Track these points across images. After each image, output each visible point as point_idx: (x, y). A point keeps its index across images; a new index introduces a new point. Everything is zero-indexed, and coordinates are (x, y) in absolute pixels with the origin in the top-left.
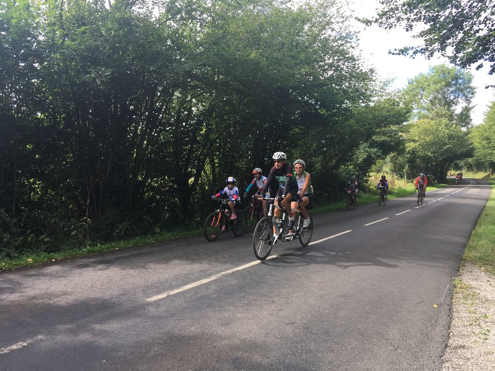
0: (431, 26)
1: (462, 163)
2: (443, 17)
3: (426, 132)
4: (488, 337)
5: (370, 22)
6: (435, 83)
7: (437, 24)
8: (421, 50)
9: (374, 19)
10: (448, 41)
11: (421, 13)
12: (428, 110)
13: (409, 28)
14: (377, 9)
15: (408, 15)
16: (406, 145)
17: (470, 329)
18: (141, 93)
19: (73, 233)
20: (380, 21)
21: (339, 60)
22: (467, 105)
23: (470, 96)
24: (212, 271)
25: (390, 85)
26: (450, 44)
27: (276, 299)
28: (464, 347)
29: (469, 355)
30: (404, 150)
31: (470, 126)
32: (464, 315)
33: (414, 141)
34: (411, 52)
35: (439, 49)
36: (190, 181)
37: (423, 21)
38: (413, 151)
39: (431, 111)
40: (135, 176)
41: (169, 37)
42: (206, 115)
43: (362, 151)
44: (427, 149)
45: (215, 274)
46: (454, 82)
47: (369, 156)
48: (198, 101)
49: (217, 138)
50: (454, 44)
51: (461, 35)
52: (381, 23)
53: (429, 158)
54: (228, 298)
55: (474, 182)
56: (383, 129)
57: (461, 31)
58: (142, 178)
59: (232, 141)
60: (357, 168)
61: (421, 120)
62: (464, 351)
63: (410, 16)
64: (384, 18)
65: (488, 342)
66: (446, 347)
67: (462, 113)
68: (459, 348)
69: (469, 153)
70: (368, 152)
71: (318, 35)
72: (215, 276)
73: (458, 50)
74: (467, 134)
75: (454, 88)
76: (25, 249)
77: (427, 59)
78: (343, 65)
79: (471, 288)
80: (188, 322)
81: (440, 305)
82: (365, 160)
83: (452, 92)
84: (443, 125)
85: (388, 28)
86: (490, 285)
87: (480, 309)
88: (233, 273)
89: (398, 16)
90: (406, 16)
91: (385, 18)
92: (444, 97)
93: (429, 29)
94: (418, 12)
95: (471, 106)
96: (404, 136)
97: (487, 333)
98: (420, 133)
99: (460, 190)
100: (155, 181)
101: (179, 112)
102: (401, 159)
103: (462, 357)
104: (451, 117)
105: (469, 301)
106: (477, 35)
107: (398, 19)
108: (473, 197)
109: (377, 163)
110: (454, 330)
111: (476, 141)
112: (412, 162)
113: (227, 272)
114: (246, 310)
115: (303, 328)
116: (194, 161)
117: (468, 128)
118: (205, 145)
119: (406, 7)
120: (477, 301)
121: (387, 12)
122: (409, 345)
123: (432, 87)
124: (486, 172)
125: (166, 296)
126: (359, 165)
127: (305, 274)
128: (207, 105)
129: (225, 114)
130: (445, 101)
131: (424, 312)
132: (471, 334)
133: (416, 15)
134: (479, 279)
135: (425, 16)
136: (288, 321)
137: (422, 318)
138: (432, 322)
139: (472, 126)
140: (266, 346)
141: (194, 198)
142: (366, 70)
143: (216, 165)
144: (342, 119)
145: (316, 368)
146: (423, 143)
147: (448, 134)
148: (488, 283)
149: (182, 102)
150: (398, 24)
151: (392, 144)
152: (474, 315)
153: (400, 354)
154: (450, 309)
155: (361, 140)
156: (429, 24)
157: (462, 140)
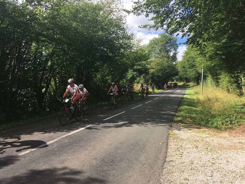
1: (174, 78)
2: (162, 12)
3: (158, 64)
4: (182, 155)
5: (130, 12)
7: (159, 14)
8: (153, 26)
9: (131, 11)
10: (165, 23)
11: (152, 9)
12: (159, 54)
13: (147, 16)
15: (147, 9)
16: (150, 71)
17: (175, 153)
18: (13, 43)
20: (134, 11)
21: (118, 29)
22: (175, 52)
23: (176, 48)
24: (55, 137)
25: (141, 42)
26: (165, 24)
27: (88, 148)
28: (172, 161)
29: (174, 164)
30: (148, 73)
31: (177, 62)
32: (173, 147)
33: (153, 69)
34: (148, 27)
35: (160, 26)
36: (43, 90)
37: (153, 13)
38: (153, 73)
39: (160, 55)
40: (11, 89)
41: (28, 14)
42: (50, 56)
43: (130, 73)
44: (159, 72)
45: (56, 138)
46: (169, 41)
47: (133, 76)
48: (46, 49)
49: (57, 68)
50: (167, 24)
51: (170, 20)
52: (135, 13)
53: (160, 76)
54: (63, 150)
56: (139, 63)
58: (15, 89)
59: (65, 69)
60: (128, 82)
61: (156, 59)
62: (172, 163)
63: (147, 10)
64: (136, 11)
65: (182, 158)
66: (165, 162)
67: (173, 56)
68: (170, 162)
69: (177, 74)
70: (132, 74)
71: (107, 17)
72: (57, 139)
73: (168, 27)
74: (175, 65)
75: (169, 44)
77: (155, 30)
78: (120, 32)
79: (176, 134)
80: (41, 164)
81: (163, 143)
82: (131, 78)
83: (168, 46)
84: (165, 61)
85: (138, 15)
87: (180, 143)
88: (66, 137)
89: (142, 9)
90: (145, 10)
92: (165, 48)
93: (156, 17)
94: (151, 8)
95: (177, 52)
96: (149, 66)
97: (182, 154)
98: (156, 65)
99: (173, 90)
100: (23, 91)
101: (35, 54)
102: (148, 77)
103: (171, 165)
104: (168, 57)
105: (175, 140)
106: (177, 20)
107: (142, 11)
108: (179, 93)
109: (137, 79)
110: (169, 154)
111: (179, 69)
112: (152, 78)
113: (63, 136)
114: (73, 154)
115: (101, 160)
116: (45, 80)
117: (176, 62)
118: (51, 71)
119: (145, 6)
120: (179, 140)
121: (137, 7)
122: (149, 163)
123: (160, 43)
124: (184, 82)
125: (29, 151)
126: (128, 80)
127: (103, 134)
128: (51, 50)
129: (61, 55)
130: (166, 50)
131: (156, 147)
132: (175, 155)
133: (150, 10)
134: (179, 130)
135: (154, 10)
136: (94, 158)
137: (155, 150)
138: (159, 151)
139: (178, 62)
140: (83, 171)
141: (45, 99)
142: (130, 34)
143: (57, 82)
144: (120, 58)
145: (106, 178)
146: (157, 69)
147: (167, 65)
148: (183, 131)
149: (37, 49)
150: (142, 14)
151: (143, 70)
152: (177, 146)
153: (145, 167)
154: (167, 145)
155: (129, 68)
156: (156, 14)
157: (173, 68)
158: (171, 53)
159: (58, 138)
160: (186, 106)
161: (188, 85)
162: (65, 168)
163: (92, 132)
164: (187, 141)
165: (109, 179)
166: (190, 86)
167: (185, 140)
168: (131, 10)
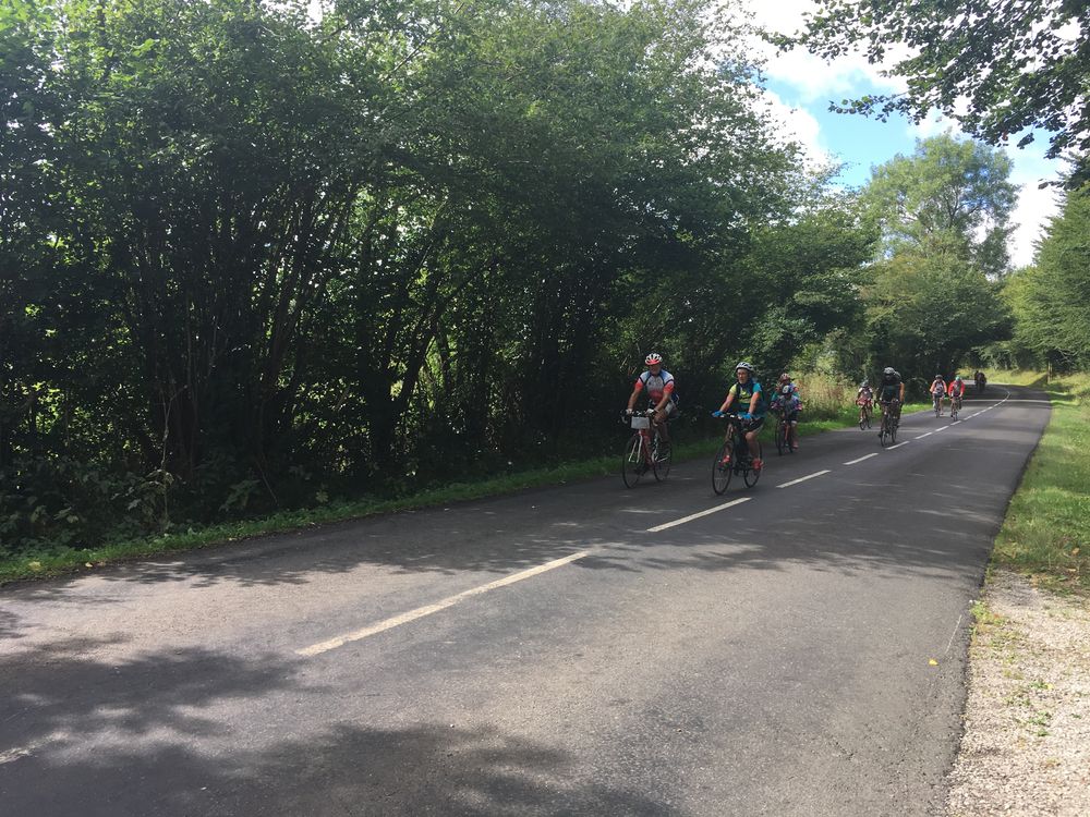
0: (922, 51)
1: (987, 352)
2: (949, 32)
3: (910, 283)
4: (1047, 729)
5: (790, 42)
6: (930, 177)
7: (935, 46)
8: (901, 104)
9: (799, 36)
10: (959, 85)
11: (901, 22)
12: (915, 236)
13: (876, 54)
14: (805, 14)
15: (874, 26)
16: (868, 312)
17: (1008, 713)
18: (282, 191)
19: (133, 505)
20: (812, 39)
21: (722, 124)
22: (998, 225)
23: (1005, 205)
24: (443, 589)
25: (831, 180)
26: (962, 92)
27: (585, 648)
28: (994, 752)
29: (1007, 770)
30: (862, 322)
31: (1005, 271)
32: (995, 681)
33: (884, 303)
34: (878, 108)
35: (938, 102)
36: (393, 389)
37: (906, 41)
38: (883, 326)
39: (920, 238)
40: (272, 377)
41: (344, 67)
42: (427, 244)
43: (772, 324)
44: (911, 322)
45: (449, 596)
46: (970, 175)
47: (787, 336)
48: (411, 212)
49: (454, 294)
50: (973, 90)
51: (986, 72)
52: (814, 44)
53: (917, 340)
54: (479, 648)
55: (1014, 393)
56: (818, 277)
57: (986, 63)
58: (287, 381)
59: (487, 302)
60: (762, 362)
61: (900, 258)
62: (996, 760)
63: (878, 29)
64: (821, 34)
65: (1048, 741)
66: (956, 753)
67: (986, 242)
68: (985, 755)
69: (1004, 331)
70: (784, 327)
71: (675, 68)
72: (450, 599)
73: (980, 105)
74: (998, 288)
75: (969, 189)
76: (24, 540)
77: (913, 123)
78: (731, 134)
79: (1009, 623)
80: (390, 702)
81: (942, 661)
82: (778, 345)
83: (965, 198)
84: (947, 270)
85: (829, 56)
86: (1051, 616)
87: (1031, 668)
88: (491, 592)
89: (850, 28)
91: (824, 32)
92: (949, 208)
93: (918, 59)
94: (894, 20)
95: (1006, 226)
96: (864, 292)
97: (1046, 722)
98: (897, 286)
99: (985, 409)
100: (315, 389)
101: (368, 237)
102: (856, 343)
103: (991, 773)
104: (964, 251)
105: (1006, 652)
106: (1022, 71)
107: (852, 36)
108: (1011, 425)
109: (805, 351)
110: (975, 716)
111: (1020, 306)
112: (879, 348)
113: (476, 590)
114: (519, 673)
115: (644, 712)
116: (403, 345)
117: (1000, 275)
118: (426, 310)
119: (868, 9)
120: (1023, 652)
121: (827, 20)
122: (876, 749)
123: (924, 185)
124: (1039, 371)
125: (341, 643)
126: (765, 356)
127: (649, 593)
128: (430, 220)
129: (471, 242)
130: (952, 216)
131: (909, 676)
132: (1010, 724)
133: (891, 26)
134: (1026, 604)
135: (909, 29)
136: (612, 698)
137: (904, 689)
138: (925, 697)
139: (1010, 271)
140: (564, 752)
141: (403, 428)
142: (780, 146)
143: (452, 353)
144: (728, 254)
145: (673, 800)
146: (904, 308)
147: (957, 289)
148: (1047, 612)
149: (375, 214)
150: (851, 47)
151: (837, 310)
152: (1017, 682)
153: (858, 768)
154: (965, 670)
155: (769, 300)
156: (918, 47)
157: (986, 301)
158: (975, 230)
159: (456, 597)
160: (1055, 490)
161: (1060, 388)
162: (487, 730)
163: (601, 580)
164: (1068, 661)
165: (683, 806)
166: (1073, 392)
167: (1060, 651)
168: (800, 33)
